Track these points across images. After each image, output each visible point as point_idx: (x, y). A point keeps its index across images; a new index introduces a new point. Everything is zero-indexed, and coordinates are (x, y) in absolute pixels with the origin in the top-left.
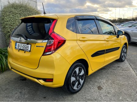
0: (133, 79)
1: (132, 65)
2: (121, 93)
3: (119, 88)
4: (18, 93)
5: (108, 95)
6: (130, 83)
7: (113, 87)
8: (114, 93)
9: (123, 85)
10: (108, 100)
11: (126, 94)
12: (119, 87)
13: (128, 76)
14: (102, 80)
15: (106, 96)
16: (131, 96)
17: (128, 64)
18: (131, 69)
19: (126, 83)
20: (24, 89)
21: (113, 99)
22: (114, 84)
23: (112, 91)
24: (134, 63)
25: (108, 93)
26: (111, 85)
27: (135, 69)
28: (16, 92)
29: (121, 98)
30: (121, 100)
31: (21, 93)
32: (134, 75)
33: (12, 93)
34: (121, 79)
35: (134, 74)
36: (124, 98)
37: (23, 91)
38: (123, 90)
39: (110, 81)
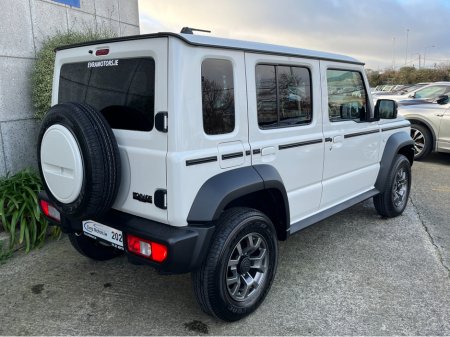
0: (429, 272)
1: (432, 229)
2: (386, 312)
3: (381, 298)
4: (87, 307)
5: (348, 318)
6: (418, 282)
7: (365, 293)
8: (367, 312)
9: (395, 288)
10: (347, 331)
11: (401, 316)
12: (383, 293)
13: (414, 262)
14: (334, 274)
15: (340, 320)
16: (416, 321)
17: (418, 225)
18: (427, 240)
19: (407, 283)
20: (104, 296)
21: (360, 329)
22: (368, 284)
23: (359, 306)
25: (350, 312)
26: (358, 289)
27: (440, 240)
28: (79, 304)
29: (384, 328)
30: (386, 331)
31: (93, 305)
32: (433, 259)
34: (390, 269)
35: (435, 255)
36: (395, 328)
37: (101, 302)
38: (395, 302)
39: (357, 277)
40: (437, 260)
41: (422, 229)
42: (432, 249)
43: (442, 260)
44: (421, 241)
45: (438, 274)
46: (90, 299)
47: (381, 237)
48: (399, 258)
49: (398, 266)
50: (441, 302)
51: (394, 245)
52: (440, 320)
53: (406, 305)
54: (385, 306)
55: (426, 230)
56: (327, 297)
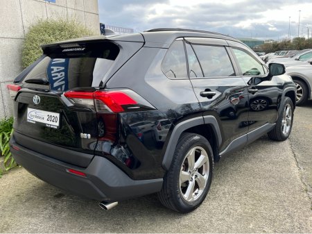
0: (291, 187)
1: (299, 155)
2: (255, 215)
3: (253, 205)
4: (50, 208)
5: (227, 219)
6: (281, 194)
7: (243, 201)
8: (241, 215)
9: (264, 198)
10: (225, 228)
11: (265, 218)
12: (255, 202)
13: (281, 180)
14: (223, 188)
15: (221, 220)
16: (275, 222)
17: (289, 152)
18: (294, 164)
19: (273, 195)
20: (62, 201)
21: (234, 227)
22: (245, 195)
25: (229, 215)
26: (238, 198)
27: (304, 163)
29: (252, 225)
30: (252, 229)
31: (54, 207)
32: (295, 178)
33: (38, 208)
34: (263, 184)
35: (297, 175)
36: (259, 227)
38: (262, 208)
39: (238, 190)
40: (298, 178)
41: (291, 155)
42: (296, 171)
43: (302, 178)
44: (289, 164)
45: (297, 188)
46: (53, 203)
47: (261, 161)
48: (270, 176)
49: (270, 183)
50: (296, 208)
51: (269, 167)
52: (292, 222)
53: (270, 210)
54: (255, 211)
55: (295, 156)
56: (215, 204)
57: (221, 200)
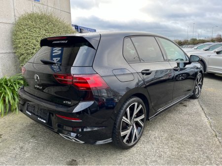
0: (204, 133)
1: (205, 109)
2: (181, 157)
3: (178, 148)
4: (18, 149)
5: (159, 161)
6: (198, 139)
7: (170, 145)
8: (170, 157)
9: (186, 142)
11: (189, 160)
12: (180, 145)
13: (196, 127)
14: (154, 133)
17: (199, 107)
18: (203, 115)
19: (192, 139)
22: (172, 139)
23: (165, 153)
24: (208, 105)
25: (160, 157)
26: (166, 142)
28: (14, 147)
31: (22, 148)
32: (206, 126)
34: (184, 131)
35: (207, 123)
37: (26, 146)
38: (186, 151)
39: (166, 135)
40: (209, 126)
41: (201, 109)
42: (206, 120)
43: (211, 126)
44: (200, 115)
45: (209, 134)
47: (180, 113)
48: (188, 124)
49: (188, 129)
50: (212, 151)
51: (186, 117)
53: (192, 153)
54: (181, 153)
55: (203, 110)
56: (149, 147)
57: (153, 144)
